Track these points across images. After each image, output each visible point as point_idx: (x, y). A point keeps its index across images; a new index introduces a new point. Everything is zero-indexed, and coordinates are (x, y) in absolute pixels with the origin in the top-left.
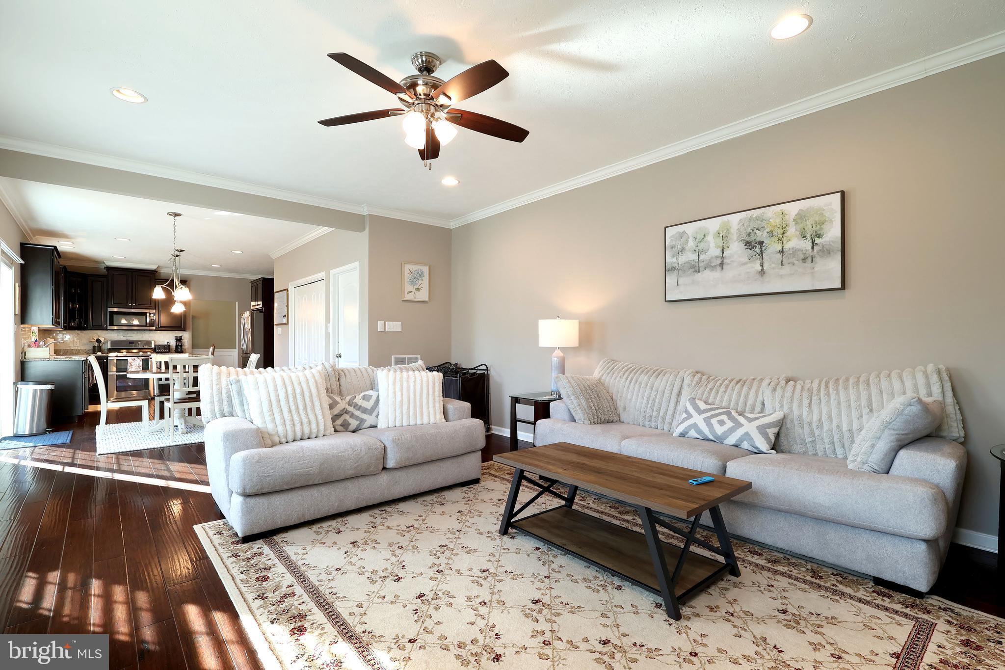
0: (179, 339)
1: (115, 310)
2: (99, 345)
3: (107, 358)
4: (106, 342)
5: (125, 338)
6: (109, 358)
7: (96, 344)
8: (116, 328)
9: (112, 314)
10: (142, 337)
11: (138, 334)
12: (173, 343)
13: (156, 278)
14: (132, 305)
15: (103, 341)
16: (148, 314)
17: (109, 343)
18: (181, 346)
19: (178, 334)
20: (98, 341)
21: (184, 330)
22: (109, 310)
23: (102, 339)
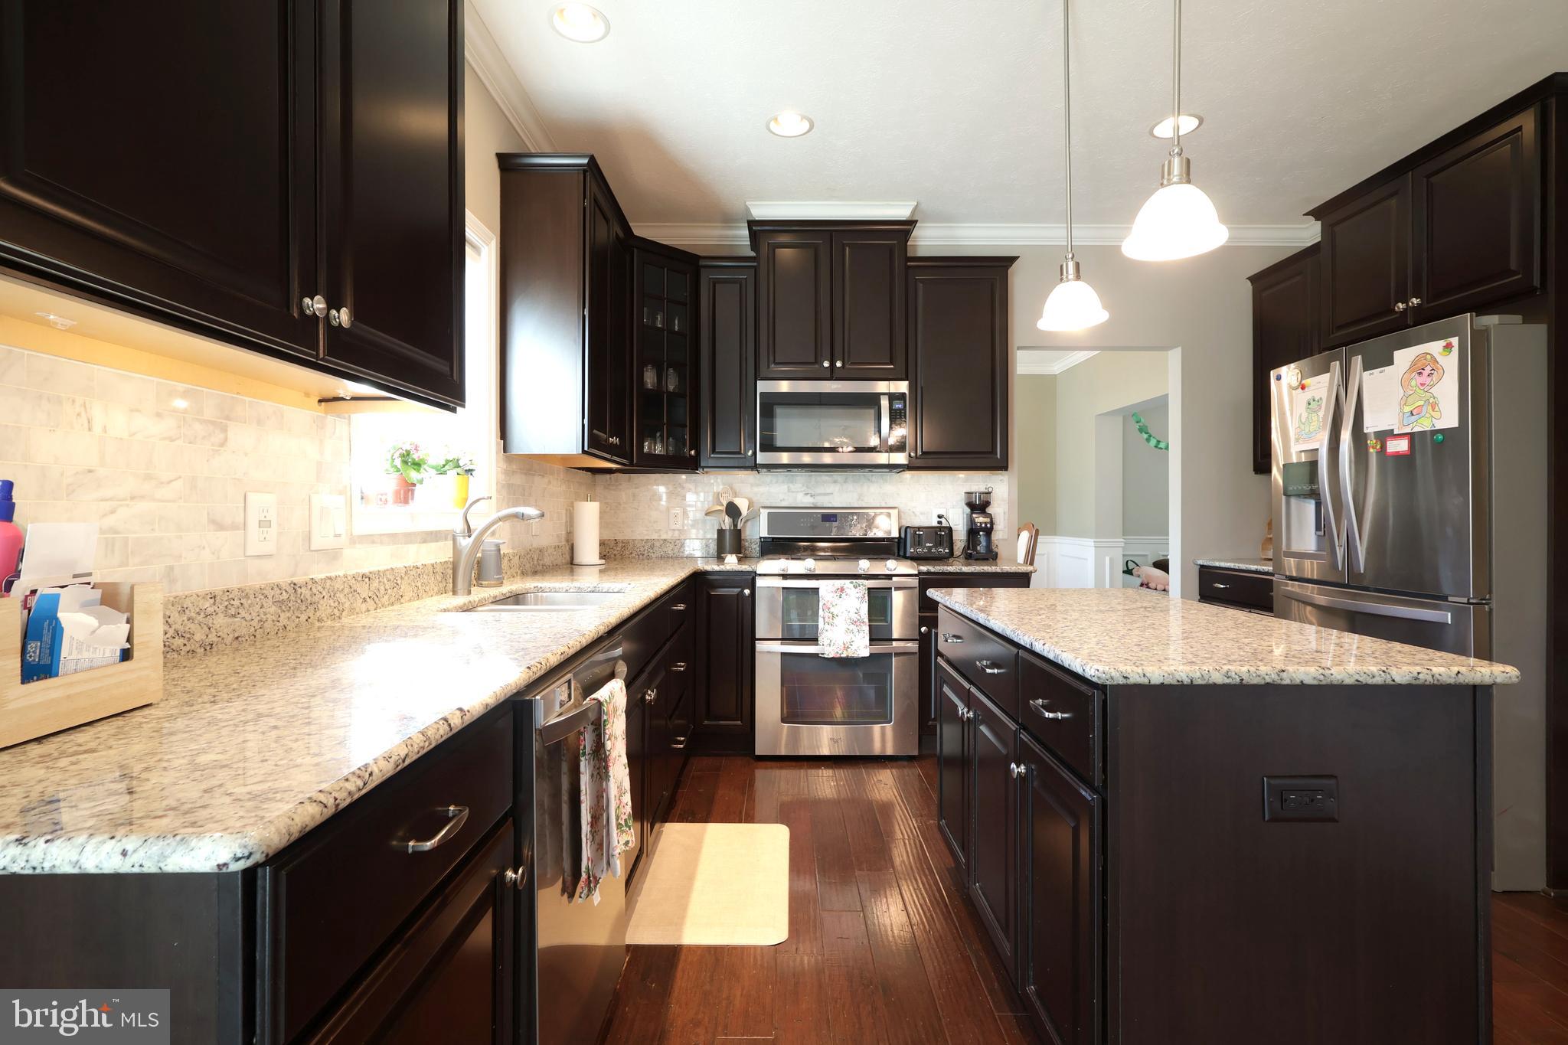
0: (978, 505)
1: (784, 386)
2: (735, 525)
3: (752, 586)
4: (754, 516)
5: (807, 501)
6: (760, 582)
7: (727, 524)
8: (785, 458)
9: (773, 402)
10: (859, 499)
11: (850, 486)
12: (958, 521)
13: (909, 254)
14: (832, 364)
15: (744, 511)
16: (885, 402)
17: (764, 513)
18: (989, 531)
19: (976, 482)
20: (732, 510)
21: (1002, 465)
22: (763, 386)
23: (742, 504)
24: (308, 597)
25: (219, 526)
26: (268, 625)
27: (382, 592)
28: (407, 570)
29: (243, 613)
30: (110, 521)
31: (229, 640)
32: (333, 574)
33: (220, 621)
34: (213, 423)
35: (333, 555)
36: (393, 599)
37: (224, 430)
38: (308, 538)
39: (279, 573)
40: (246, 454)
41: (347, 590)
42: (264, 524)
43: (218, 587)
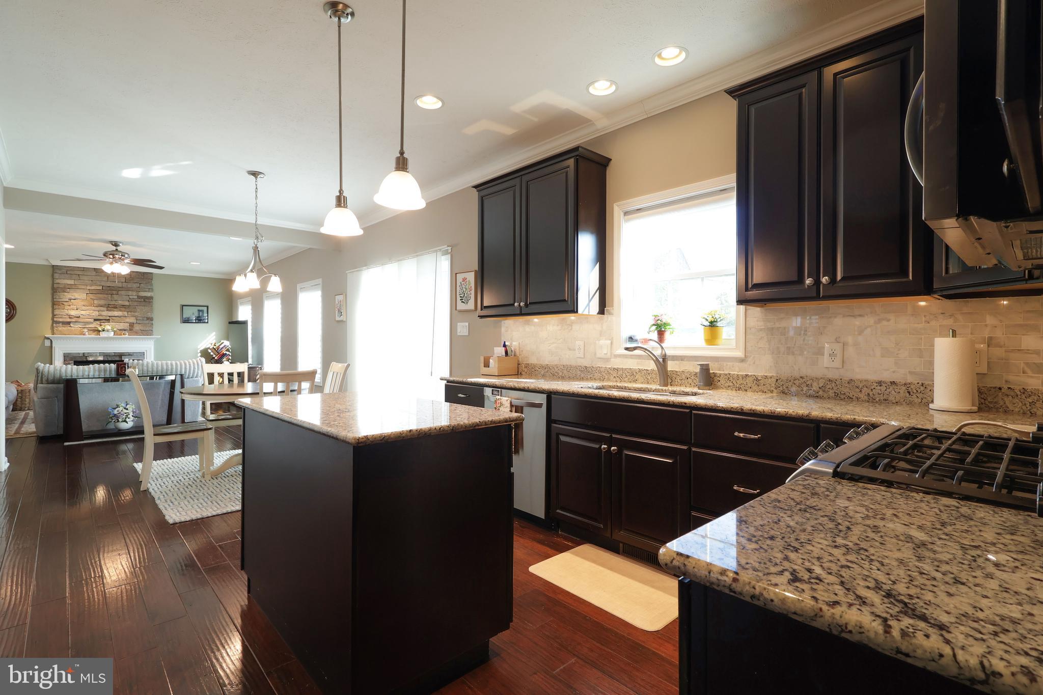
24: (591, 371)
25: (570, 349)
26: (578, 376)
27: (624, 376)
28: (640, 371)
29: (571, 371)
30: (549, 348)
31: (567, 377)
32: (600, 366)
33: (565, 372)
34: (569, 325)
35: (607, 360)
36: (630, 380)
37: (572, 326)
38: (595, 354)
39: (585, 363)
40: (577, 331)
41: (606, 372)
42: (579, 349)
43: (565, 364)
